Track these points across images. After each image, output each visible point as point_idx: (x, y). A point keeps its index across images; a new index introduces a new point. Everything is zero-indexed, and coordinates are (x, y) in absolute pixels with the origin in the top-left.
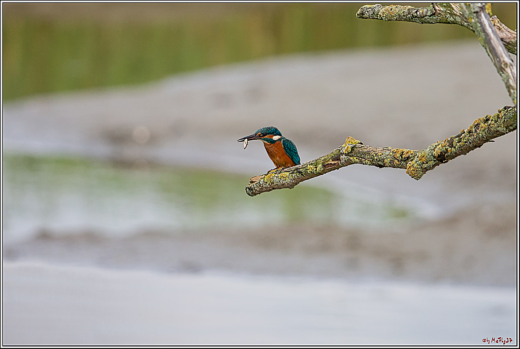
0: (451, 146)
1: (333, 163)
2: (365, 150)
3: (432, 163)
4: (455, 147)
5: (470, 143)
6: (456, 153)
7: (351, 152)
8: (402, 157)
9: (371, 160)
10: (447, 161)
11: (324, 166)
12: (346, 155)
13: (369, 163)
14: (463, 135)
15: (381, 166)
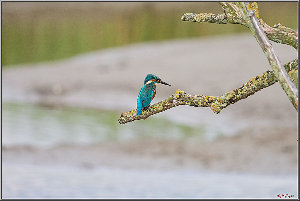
0: (237, 94)
1: (169, 104)
2: (187, 97)
3: (226, 104)
4: (239, 95)
5: (248, 92)
6: (239, 98)
7: (179, 98)
8: (208, 101)
9: (191, 102)
10: (234, 103)
11: (164, 106)
12: (176, 100)
13: (189, 104)
14: (243, 87)
15: (196, 106)
